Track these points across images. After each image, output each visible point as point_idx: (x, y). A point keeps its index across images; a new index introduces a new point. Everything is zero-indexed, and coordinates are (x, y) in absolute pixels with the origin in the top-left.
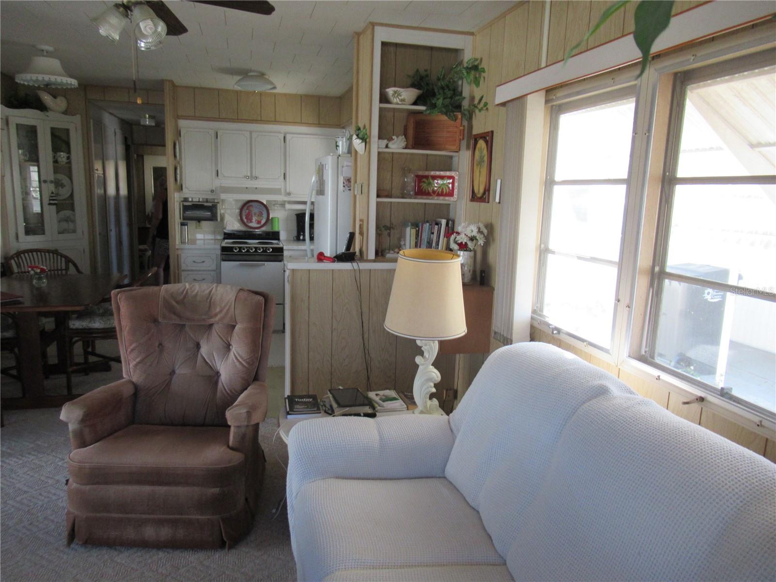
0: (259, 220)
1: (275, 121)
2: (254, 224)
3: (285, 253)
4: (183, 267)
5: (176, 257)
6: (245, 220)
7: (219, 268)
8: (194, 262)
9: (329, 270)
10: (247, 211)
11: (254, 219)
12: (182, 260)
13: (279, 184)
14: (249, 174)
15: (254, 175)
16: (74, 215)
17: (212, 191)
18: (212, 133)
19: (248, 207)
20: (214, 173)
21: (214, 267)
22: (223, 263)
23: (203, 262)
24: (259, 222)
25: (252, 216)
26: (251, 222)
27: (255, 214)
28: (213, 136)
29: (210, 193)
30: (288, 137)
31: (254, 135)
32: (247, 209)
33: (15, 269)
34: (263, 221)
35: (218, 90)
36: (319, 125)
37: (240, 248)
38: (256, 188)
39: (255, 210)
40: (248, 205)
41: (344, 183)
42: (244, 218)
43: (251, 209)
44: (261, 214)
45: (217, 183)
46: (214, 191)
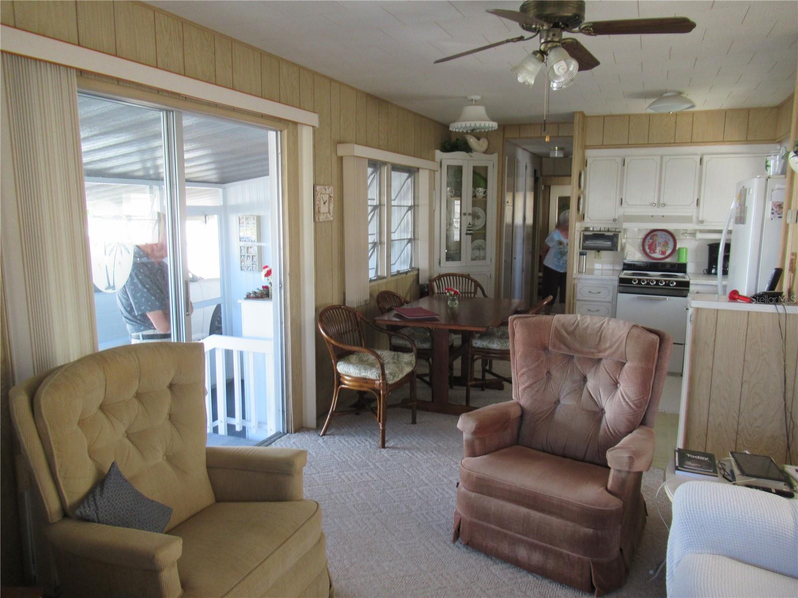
0: (663, 250)
1: (692, 143)
2: (657, 255)
3: (692, 288)
4: (579, 296)
5: (572, 286)
6: (648, 251)
7: (615, 300)
8: (590, 292)
9: (744, 311)
10: (651, 241)
11: (658, 249)
12: (578, 290)
13: (691, 211)
14: (656, 202)
15: (661, 202)
16: (485, 244)
17: (615, 220)
18: (619, 161)
19: (654, 235)
20: (618, 202)
21: (609, 299)
22: (620, 295)
23: (599, 293)
24: (663, 253)
25: (656, 247)
26: (654, 252)
27: (660, 244)
28: (620, 163)
29: (612, 222)
30: (705, 159)
31: (665, 159)
32: (651, 239)
33: (436, 290)
34: (668, 252)
35: (629, 116)
36: (747, 141)
37: (639, 280)
38: (663, 216)
39: (660, 239)
40: (652, 234)
41: (773, 209)
42: (647, 248)
43: (655, 238)
44: (666, 243)
45: (621, 212)
46: (616, 219)
